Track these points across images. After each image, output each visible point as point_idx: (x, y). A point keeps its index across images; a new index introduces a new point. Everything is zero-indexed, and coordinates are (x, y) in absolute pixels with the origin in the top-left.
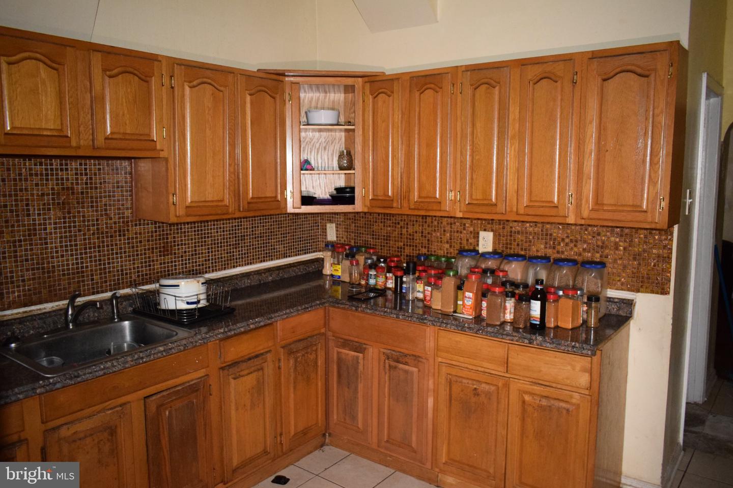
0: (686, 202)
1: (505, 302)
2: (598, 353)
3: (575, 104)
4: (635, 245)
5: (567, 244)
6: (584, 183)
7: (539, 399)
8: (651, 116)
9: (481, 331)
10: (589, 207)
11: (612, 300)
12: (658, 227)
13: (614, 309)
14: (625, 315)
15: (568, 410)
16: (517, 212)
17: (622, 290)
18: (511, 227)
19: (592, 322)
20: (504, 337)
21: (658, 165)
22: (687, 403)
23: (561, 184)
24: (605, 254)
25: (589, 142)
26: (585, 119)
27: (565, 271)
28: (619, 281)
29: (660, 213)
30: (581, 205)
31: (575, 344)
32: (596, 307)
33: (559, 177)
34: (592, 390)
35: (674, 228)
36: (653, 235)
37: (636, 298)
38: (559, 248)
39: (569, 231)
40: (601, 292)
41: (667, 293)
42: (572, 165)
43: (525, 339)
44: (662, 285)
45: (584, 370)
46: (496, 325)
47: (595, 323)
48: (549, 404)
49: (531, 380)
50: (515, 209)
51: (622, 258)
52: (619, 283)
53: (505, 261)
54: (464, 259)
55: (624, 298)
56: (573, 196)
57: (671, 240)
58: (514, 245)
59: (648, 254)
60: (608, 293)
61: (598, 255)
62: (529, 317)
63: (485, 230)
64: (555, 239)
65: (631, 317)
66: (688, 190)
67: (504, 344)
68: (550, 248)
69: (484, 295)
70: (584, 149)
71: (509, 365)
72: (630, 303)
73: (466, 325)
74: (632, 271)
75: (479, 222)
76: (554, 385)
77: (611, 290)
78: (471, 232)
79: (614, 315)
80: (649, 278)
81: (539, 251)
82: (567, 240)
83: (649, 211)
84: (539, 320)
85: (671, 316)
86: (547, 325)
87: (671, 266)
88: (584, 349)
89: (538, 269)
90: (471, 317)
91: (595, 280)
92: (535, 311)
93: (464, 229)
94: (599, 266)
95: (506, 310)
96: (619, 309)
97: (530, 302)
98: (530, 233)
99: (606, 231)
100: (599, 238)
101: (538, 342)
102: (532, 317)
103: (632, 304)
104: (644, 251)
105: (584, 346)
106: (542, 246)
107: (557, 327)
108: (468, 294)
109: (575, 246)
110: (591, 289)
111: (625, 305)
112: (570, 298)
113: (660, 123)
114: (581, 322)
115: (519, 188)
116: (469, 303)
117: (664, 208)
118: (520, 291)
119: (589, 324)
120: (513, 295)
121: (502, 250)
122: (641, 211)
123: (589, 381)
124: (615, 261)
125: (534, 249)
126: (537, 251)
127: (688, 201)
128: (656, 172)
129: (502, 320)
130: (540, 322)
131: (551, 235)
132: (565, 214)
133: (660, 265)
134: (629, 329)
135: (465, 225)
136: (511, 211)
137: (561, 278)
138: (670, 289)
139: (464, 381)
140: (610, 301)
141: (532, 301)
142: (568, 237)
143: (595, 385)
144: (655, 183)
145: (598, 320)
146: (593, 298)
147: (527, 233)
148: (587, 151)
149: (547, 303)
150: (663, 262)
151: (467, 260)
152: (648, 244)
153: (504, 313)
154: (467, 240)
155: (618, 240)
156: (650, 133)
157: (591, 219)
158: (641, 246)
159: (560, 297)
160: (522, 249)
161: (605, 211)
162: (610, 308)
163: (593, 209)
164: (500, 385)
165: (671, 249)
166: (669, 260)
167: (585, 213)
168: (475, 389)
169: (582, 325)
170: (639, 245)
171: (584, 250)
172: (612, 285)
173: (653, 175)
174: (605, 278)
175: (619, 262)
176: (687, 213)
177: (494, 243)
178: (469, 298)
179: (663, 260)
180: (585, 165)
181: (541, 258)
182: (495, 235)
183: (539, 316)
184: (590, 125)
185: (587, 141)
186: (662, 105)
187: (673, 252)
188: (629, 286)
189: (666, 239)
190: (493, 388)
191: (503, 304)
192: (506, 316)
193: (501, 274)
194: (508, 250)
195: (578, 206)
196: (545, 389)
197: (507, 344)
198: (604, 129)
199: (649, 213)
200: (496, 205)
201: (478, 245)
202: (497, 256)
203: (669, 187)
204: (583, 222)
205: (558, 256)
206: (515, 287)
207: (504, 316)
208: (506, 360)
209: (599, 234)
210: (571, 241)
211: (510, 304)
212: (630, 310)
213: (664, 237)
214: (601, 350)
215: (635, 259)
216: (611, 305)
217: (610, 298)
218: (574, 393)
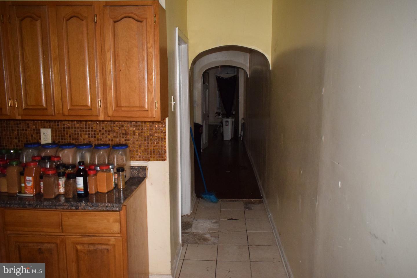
0: (172, 104)
1: (58, 181)
2: (124, 208)
3: (97, 37)
4: (145, 131)
5: (103, 134)
6: (107, 92)
7: (87, 246)
8: (146, 49)
9: (38, 206)
10: (112, 109)
11: (134, 168)
12: (156, 120)
13: (135, 173)
14: (142, 176)
15: (108, 250)
16: (63, 113)
17: (140, 160)
18: (64, 125)
19: (121, 185)
20: (57, 207)
21: (152, 81)
22: (182, 216)
23: (92, 94)
24: (127, 138)
25: (108, 64)
26: (105, 48)
27: (102, 152)
28: (137, 155)
29: (156, 111)
30: (107, 107)
31: (108, 205)
32: (123, 175)
33: (90, 88)
34: (122, 233)
35: (165, 120)
36: (155, 125)
37: (148, 165)
38: (98, 137)
39: (104, 125)
40: (126, 164)
41: (165, 160)
42: (99, 80)
43: (73, 206)
44: (162, 155)
45: (115, 221)
46: (52, 199)
47: (123, 186)
48: (95, 249)
49: (80, 234)
50: (61, 112)
51: (138, 141)
52: (137, 156)
53: (60, 149)
54: (27, 151)
55: (141, 165)
56: (101, 101)
57: (165, 127)
58: (67, 137)
59: (152, 137)
60: (131, 163)
61: (123, 140)
62: (76, 189)
63: (44, 128)
64: (95, 131)
65: (146, 177)
66: (173, 97)
67: (58, 212)
68: (92, 137)
69: (41, 177)
70: (106, 68)
71: (64, 227)
72: (145, 168)
73: (27, 203)
74: (145, 148)
75: (39, 122)
76: (97, 235)
77: (133, 161)
78: (34, 130)
79: (135, 177)
80: (154, 152)
81: (85, 140)
82: (103, 131)
83: (149, 109)
84: (83, 190)
85: (168, 173)
86: (90, 192)
87: (166, 143)
88: (114, 207)
89: (84, 152)
90: (32, 195)
91: (121, 157)
92: (80, 184)
93: (28, 127)
94: (124, 147)
95: (60, 186)
96: (138, 173)
97: (75, 178)
98: (78, 128)
99: (127, 124)
100: (123, 128)
101: (82, 207)
102: (78, 189)
103: (146, 169)
104: (150, 135)
105: (114, 205)
106: (87, 136)
107: (97, 193)
108: (28, 178)
109: (109, 135)
110: (120, 163)
111: (142, 170)
112: (105, 172)
113: (151, 53)
114: (114, 186)
115: (63, 96)
116: (30, 184)
117: (158, 108)
118: (70, 170)
119: (119, 186)
120: (64, 175)
121: (59, 141)
122: (145, 110)
123: (120, 227)
124: (134, 143)
125: (81, 139)
126: (84, 140)
127: (173, 103)
128: (152, 85)
129: (57, 193)
130: (84, 191)
131: (92, 128)
132: (97, 114)
133: (160, 143)
134: (146, 184)
135: (28, 124)
136: (59, 114)
137: (99, 158)
138: (166, 157)
139: (30, 245)
140: (133, 169)
141: (78, 178)
142: (103, 129)
143: (124, 229)
144: (152, 92)
145: (124, 183)
146: (120, 169)
147: (75, 128)
148: (108, 71)
149: (88, 177)
150: (161, 141)
151: (30, 151)
152: (152, 130)
153: (58, 189)
154: (32, 136)
155: (134, 129)
156: (146, 59)
157: (114, 117)
158: (148, 132)
159: (97, 171)
160: (73, 139)
161: (123, 111)
162: (133, 173)
163: (115, 110)
164: (58, 242)
165: (165, 133)
166: (165, 140)
167: (110, 113)
168: (40, 249)
169: (114, 188)
170: (147, 131)
171: (114, 137)
172: (132, 158)
173: (150, 87)
174: (128, 154)
175: (136, 143)
176: (173, 110)
177: (52, 136)
178: (29, 181)
179: (161, 140)
180: (107, 81)
181: (86, 145)
182: (52, 131)
183: (83, 188)
184: (108, 52)
185: (107, 63)
186: (152, 42)
187: (166, 134)
188: (143, 158)
189: (162, 127)
190: (53, 246)
191: (56, 182)
192: (60, 190)
193: (56, 160)
194: (63, 140)
195: (105, 108)
196: (91, 239)
197: (60, 212)
198: (117, 56)
199: (149, 112)
200: (46, 109)
201: (40, 139)
202: (54, 146)
203: (159, 94)
204: (109, 119)
205: (97, 142)
206: (66, 168)
207: (58, 191)
208: (60, 224)
209: (123, 126)
210: (106, 131)
211: (62, 181)
212: (145, 173)
213: (160, 126)
214: (126, 205)
215: (145, 140)
216: (134, 171)
217: (133, 166)
218: (111, 238)
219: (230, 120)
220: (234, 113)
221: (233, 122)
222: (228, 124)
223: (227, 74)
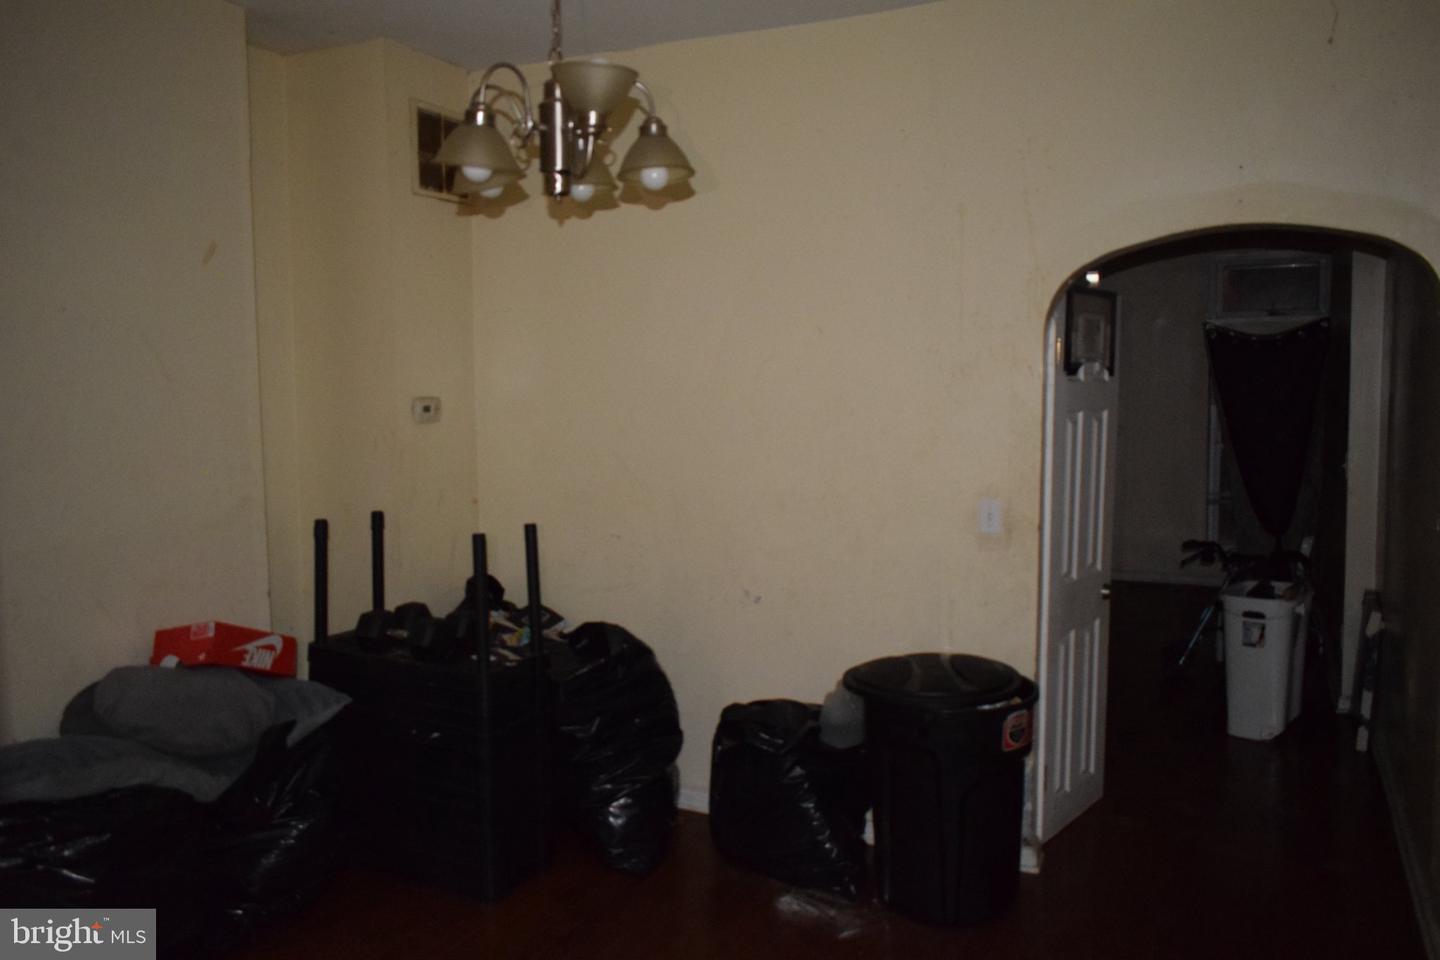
219: (1277, 613)
220: (1306, 547)
221: (1296, 619)
222: (1262, 636)
223: (1272, 313)
